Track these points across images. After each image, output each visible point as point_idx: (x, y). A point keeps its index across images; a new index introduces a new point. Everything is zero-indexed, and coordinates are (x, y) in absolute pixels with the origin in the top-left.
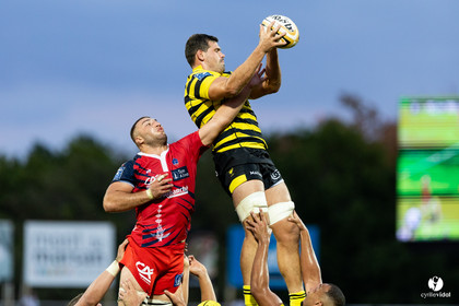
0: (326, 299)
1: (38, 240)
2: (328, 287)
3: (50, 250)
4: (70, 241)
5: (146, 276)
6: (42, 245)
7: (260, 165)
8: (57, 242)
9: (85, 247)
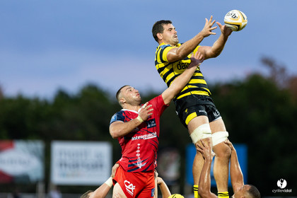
0: (248, 195)
1: (61, 154)
2: (249, 187)
3: (69, 160)
4: (81, 154)
5: (131, 190)
6: (63, 157)
7: (205, 105)
8: (73, 155)
9: (92, 158)
